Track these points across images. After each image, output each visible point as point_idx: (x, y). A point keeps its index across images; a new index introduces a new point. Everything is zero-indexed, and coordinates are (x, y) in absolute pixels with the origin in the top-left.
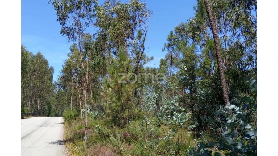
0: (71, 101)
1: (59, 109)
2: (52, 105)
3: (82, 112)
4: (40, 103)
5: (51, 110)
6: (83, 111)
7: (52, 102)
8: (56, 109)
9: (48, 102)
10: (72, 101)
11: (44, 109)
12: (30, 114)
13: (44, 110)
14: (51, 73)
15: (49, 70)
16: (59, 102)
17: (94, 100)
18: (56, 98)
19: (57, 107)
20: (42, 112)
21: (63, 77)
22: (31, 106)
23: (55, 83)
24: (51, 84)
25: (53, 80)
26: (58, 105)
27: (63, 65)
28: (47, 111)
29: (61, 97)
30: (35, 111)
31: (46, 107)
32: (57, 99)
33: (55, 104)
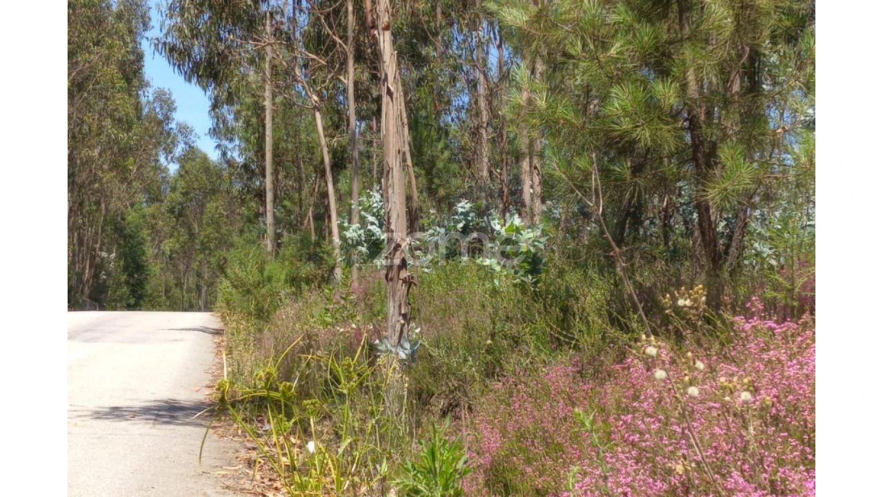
0: (264, 203)
1: (191, 281)
2: (150, 251)
3: (343, 238)
5: (140, 284)
6: (348, 234)
7: (145, 233)
8: (172, 282)
9: (119, 230)
10: (269, 206)
13: (96, 276)
14: (130, 31)
15: (119, 17)
16: (192, 235)
17: (423, 180)
18: (171, 211)
19: (182, 267)
20: (87, 291)
23: (157, 104)
24: (138, 108)
25: (144, 84)
26: (186, 252)
28: (119, 285)
29: (203, 206)
31: (110, 257)
32: (178, 213)
33: (167, 245)
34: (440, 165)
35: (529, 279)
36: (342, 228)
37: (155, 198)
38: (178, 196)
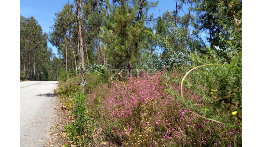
1: (55, 76)
2: (49, 72)
3: (77, 69)
4: (36, 69)
5: (47, 77)
7: (48, 69)
8: (52, 77)
9: (44, 69)
10: (67, 65)
11: (40, 74)
12: (25, 78)
13: (40, 76)
14: (45, 39)
15: (43, 37)
16: (55, 70)
19: (54, 74)
20: (39, 78)
21: (55, 34)
22: (26, 70)
23: (49, 50)
24: (46, 50)
26: (54, 72)
27: (54, 19)
28: (44, 77)
29: (57, 65)
30: (31, 76)
31: (42, 73)
32: (53, 66)
33: (51, 71)
34: (92, 59)
35: (102, 74)
36: (77, 68)
37: (50, 64)
38: (53, 64)
